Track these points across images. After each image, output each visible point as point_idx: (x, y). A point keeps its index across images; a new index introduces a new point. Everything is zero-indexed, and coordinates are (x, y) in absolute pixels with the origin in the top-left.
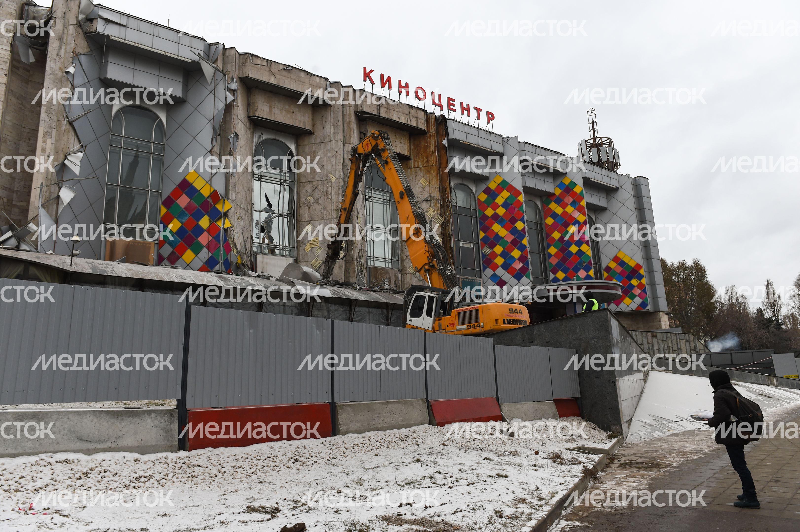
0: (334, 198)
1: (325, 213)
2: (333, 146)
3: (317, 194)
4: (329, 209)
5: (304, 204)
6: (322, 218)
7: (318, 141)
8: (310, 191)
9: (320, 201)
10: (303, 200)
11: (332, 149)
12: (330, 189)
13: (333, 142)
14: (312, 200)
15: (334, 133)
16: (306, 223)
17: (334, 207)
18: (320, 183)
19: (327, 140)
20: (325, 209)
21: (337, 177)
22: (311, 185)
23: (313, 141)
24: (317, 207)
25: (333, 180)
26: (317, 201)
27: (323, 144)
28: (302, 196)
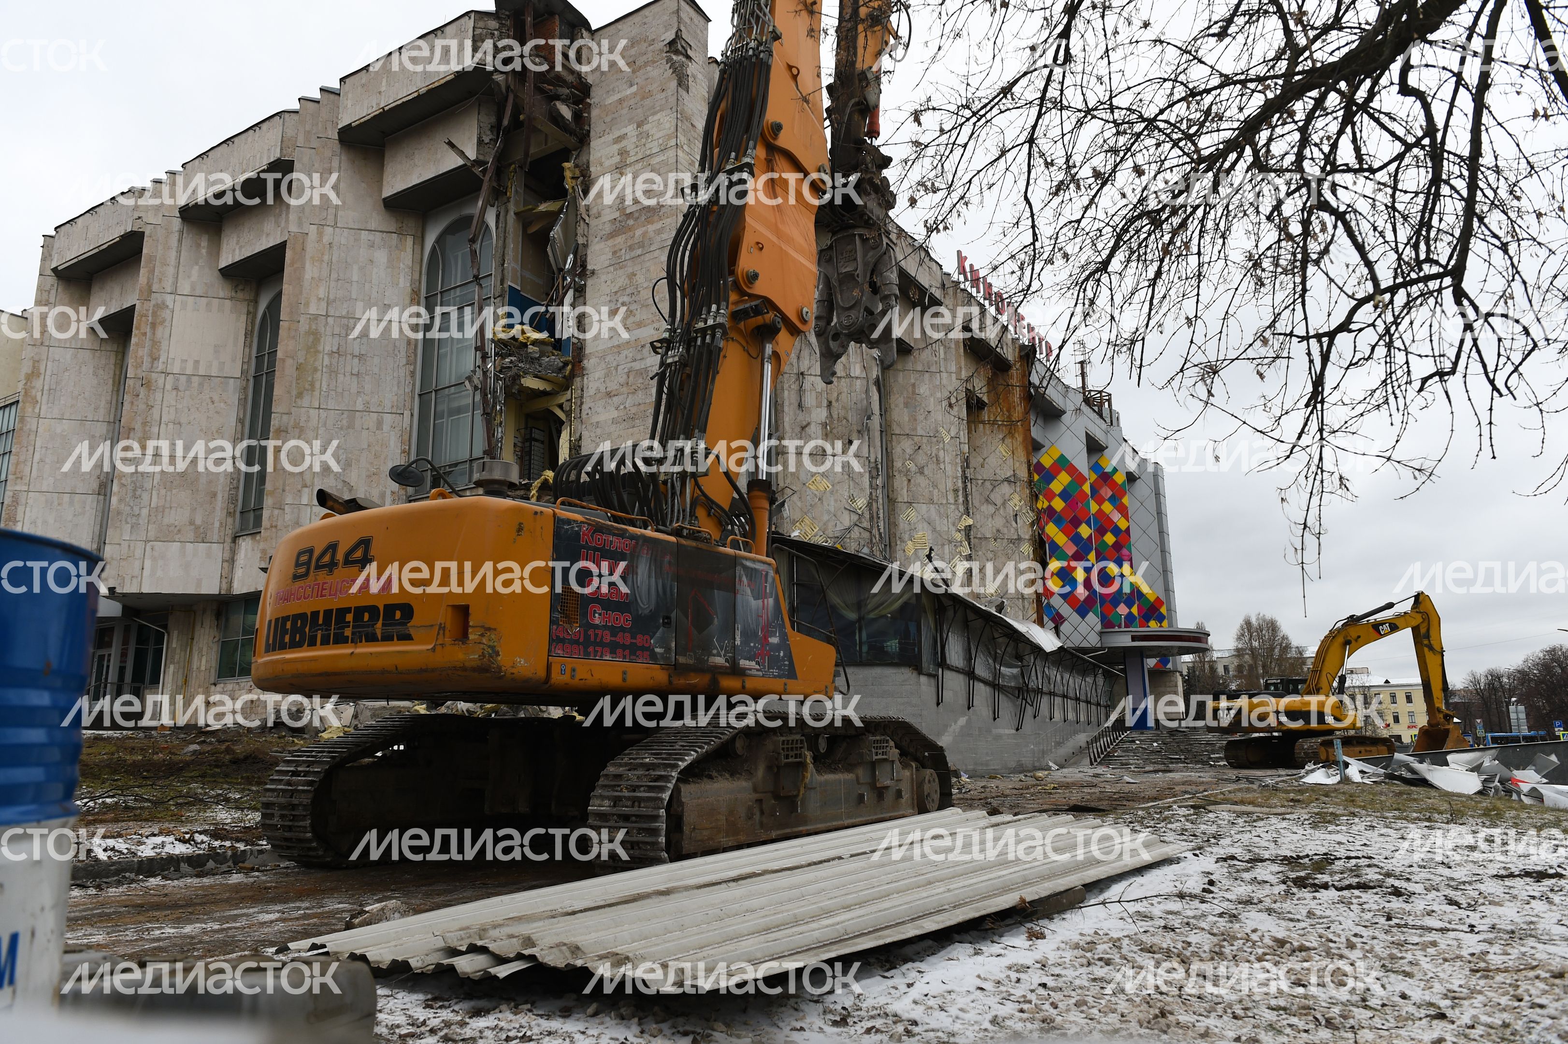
0: (949, 468)
1: (936, 491)
2: (944, 382)
3: (921, 459)
4: (942, 487)
5: (900, 472)
6: (931, 501)
7: (920, 368)
8: (909, 451)
9: (926, 472)
10: (898, 464)
11: (941, 386)
12: (941, 453)
13: (944, 375)
14: (912, 466)
15: (945, 359)
16: (904, 506)
17: (950, 485)
18: (925, 440)
19: (933, 369)
20: (935, 486)
21: (953, 434)
22: (910, 442)
23: (910, 366)
24: (920, 480)
25: (947, 440)
26: (921, 472)
27: (927, 375)
28: (895, 457)
